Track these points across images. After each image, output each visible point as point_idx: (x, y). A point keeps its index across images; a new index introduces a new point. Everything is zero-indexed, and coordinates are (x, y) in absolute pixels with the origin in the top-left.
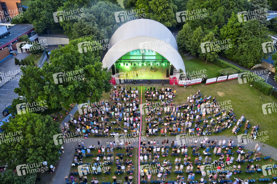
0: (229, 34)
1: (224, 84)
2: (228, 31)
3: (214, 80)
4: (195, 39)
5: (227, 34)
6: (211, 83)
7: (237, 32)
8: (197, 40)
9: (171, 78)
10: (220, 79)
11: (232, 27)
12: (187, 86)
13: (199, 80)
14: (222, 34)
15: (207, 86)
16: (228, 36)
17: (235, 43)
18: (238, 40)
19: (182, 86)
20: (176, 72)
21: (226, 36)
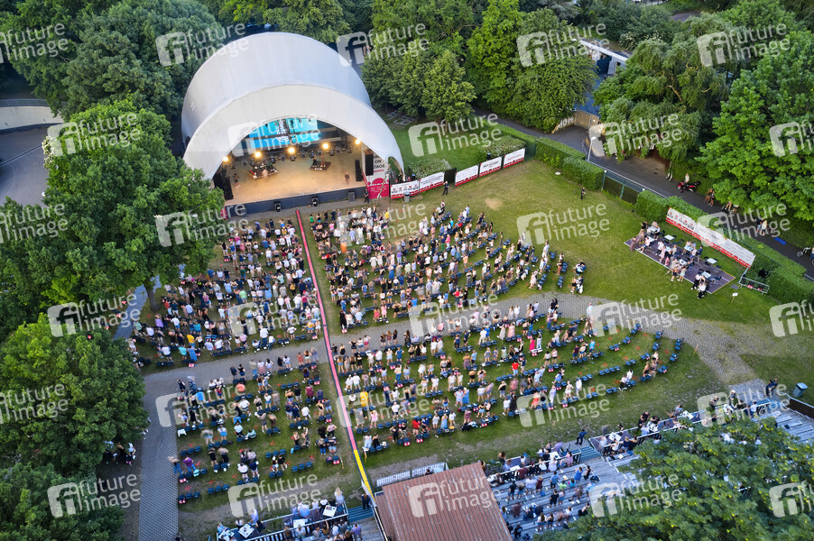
0: (489, 52)
1: (496, 179)
2: (487, 43)
3: (471, 172)
4: (410, 72)
5: (486, 52)
6: (467, 181)
7: (509, 45)
8: (415, 76)
9: (369, 183)
10: (487, 166)
11: (495, 33)
12: (412, 196)
13: (439, 177)
14: (473, 53)
15: (458, 190)
16: (489, 56)
17: (508, 72)
18: (513, 64)
19: (399, 199)
20: (379, 164)
21: (484, 57)
